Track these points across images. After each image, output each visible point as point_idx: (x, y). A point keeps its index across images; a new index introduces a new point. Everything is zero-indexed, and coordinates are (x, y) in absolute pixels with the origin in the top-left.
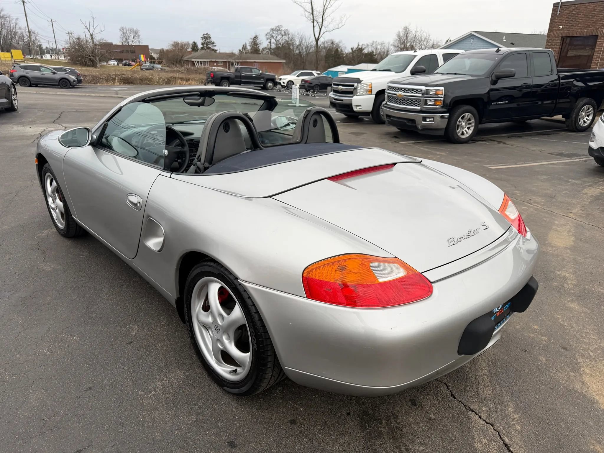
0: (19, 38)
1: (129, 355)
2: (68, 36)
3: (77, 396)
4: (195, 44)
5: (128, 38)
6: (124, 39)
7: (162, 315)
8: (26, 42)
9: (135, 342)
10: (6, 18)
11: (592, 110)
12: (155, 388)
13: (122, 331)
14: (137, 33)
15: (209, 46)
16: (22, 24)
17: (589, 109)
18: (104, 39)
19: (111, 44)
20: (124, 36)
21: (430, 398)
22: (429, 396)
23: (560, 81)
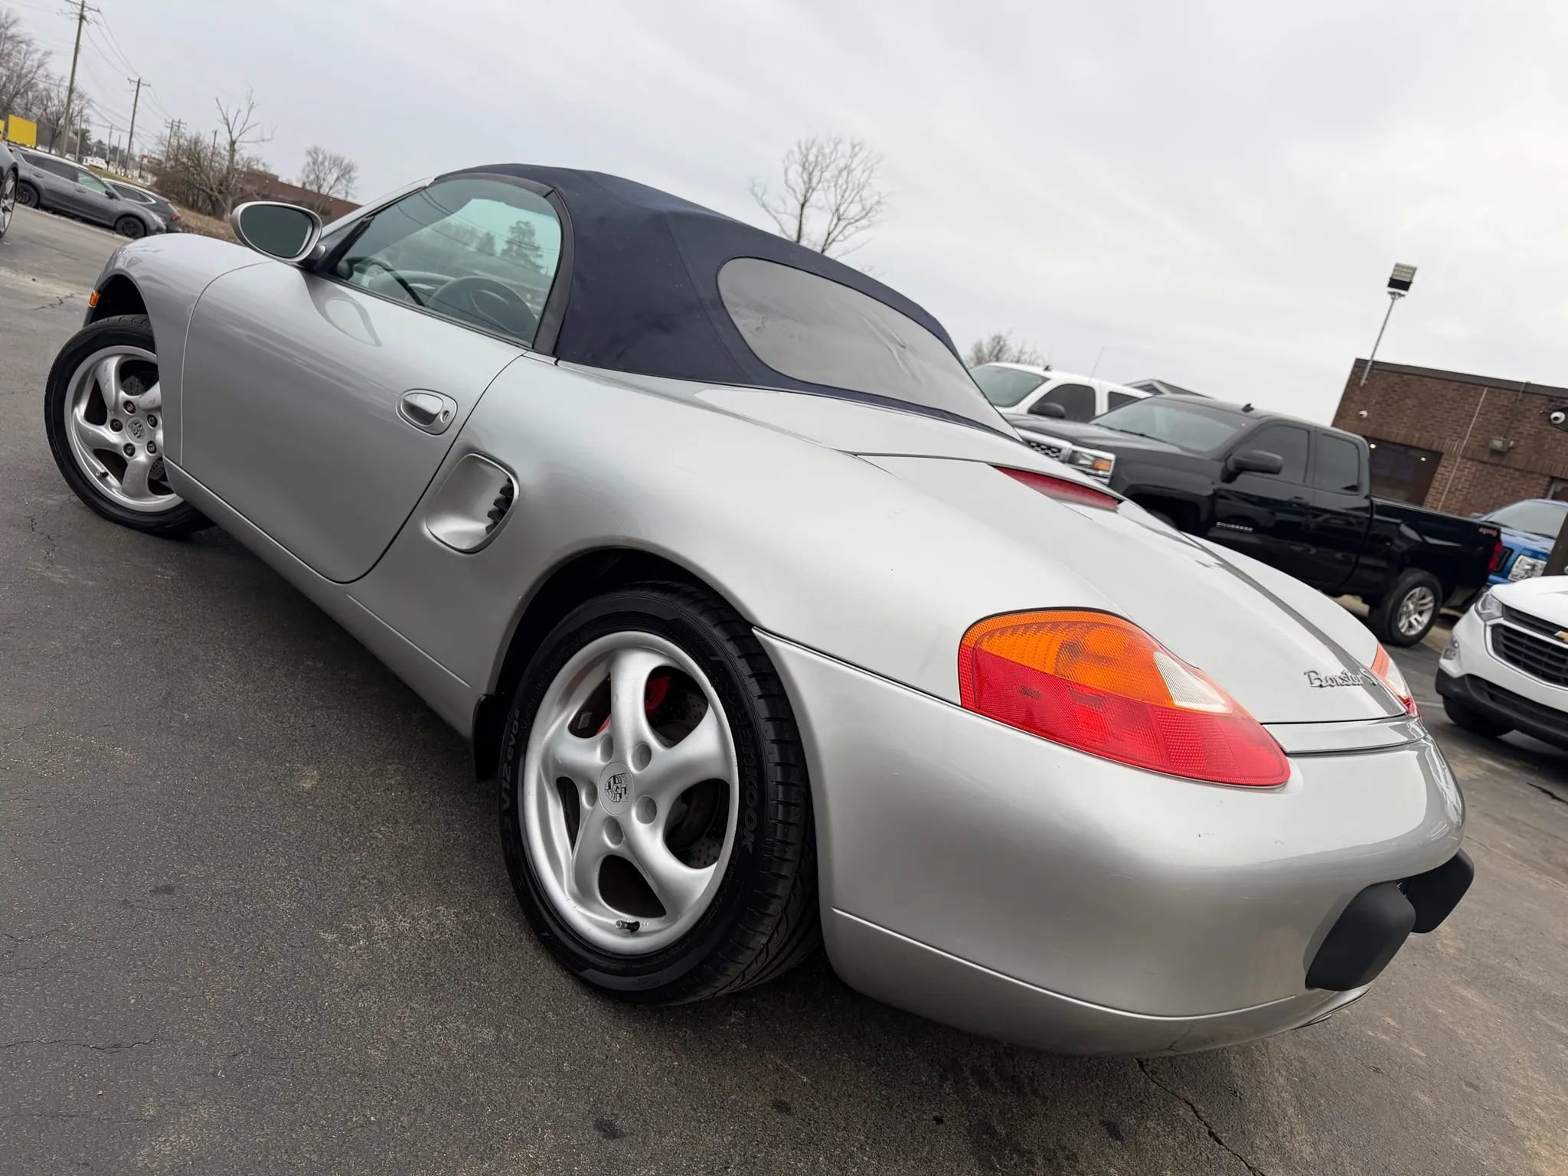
0: (35, 97)
1: (290, 833)
2: (169, 129)
3: (125, 901)
4: (489, 240)
5: (322, 176)
6: (312, 177)
7: (391, 761)
8: (52, 113)
9: (310, 807)
10: (21, 42)
11: (1430, 602)
12: (369, 932)
13: (272, 771)
14: (349, 171)
15: (524, 251)
16: (59, 67)
17: (1424, 598)
18: (264, 161)
19: (274, 179)
20: (314, 170)
21: (1155, 1129)
22: (1150, 1124)
23: (1372, 515)
